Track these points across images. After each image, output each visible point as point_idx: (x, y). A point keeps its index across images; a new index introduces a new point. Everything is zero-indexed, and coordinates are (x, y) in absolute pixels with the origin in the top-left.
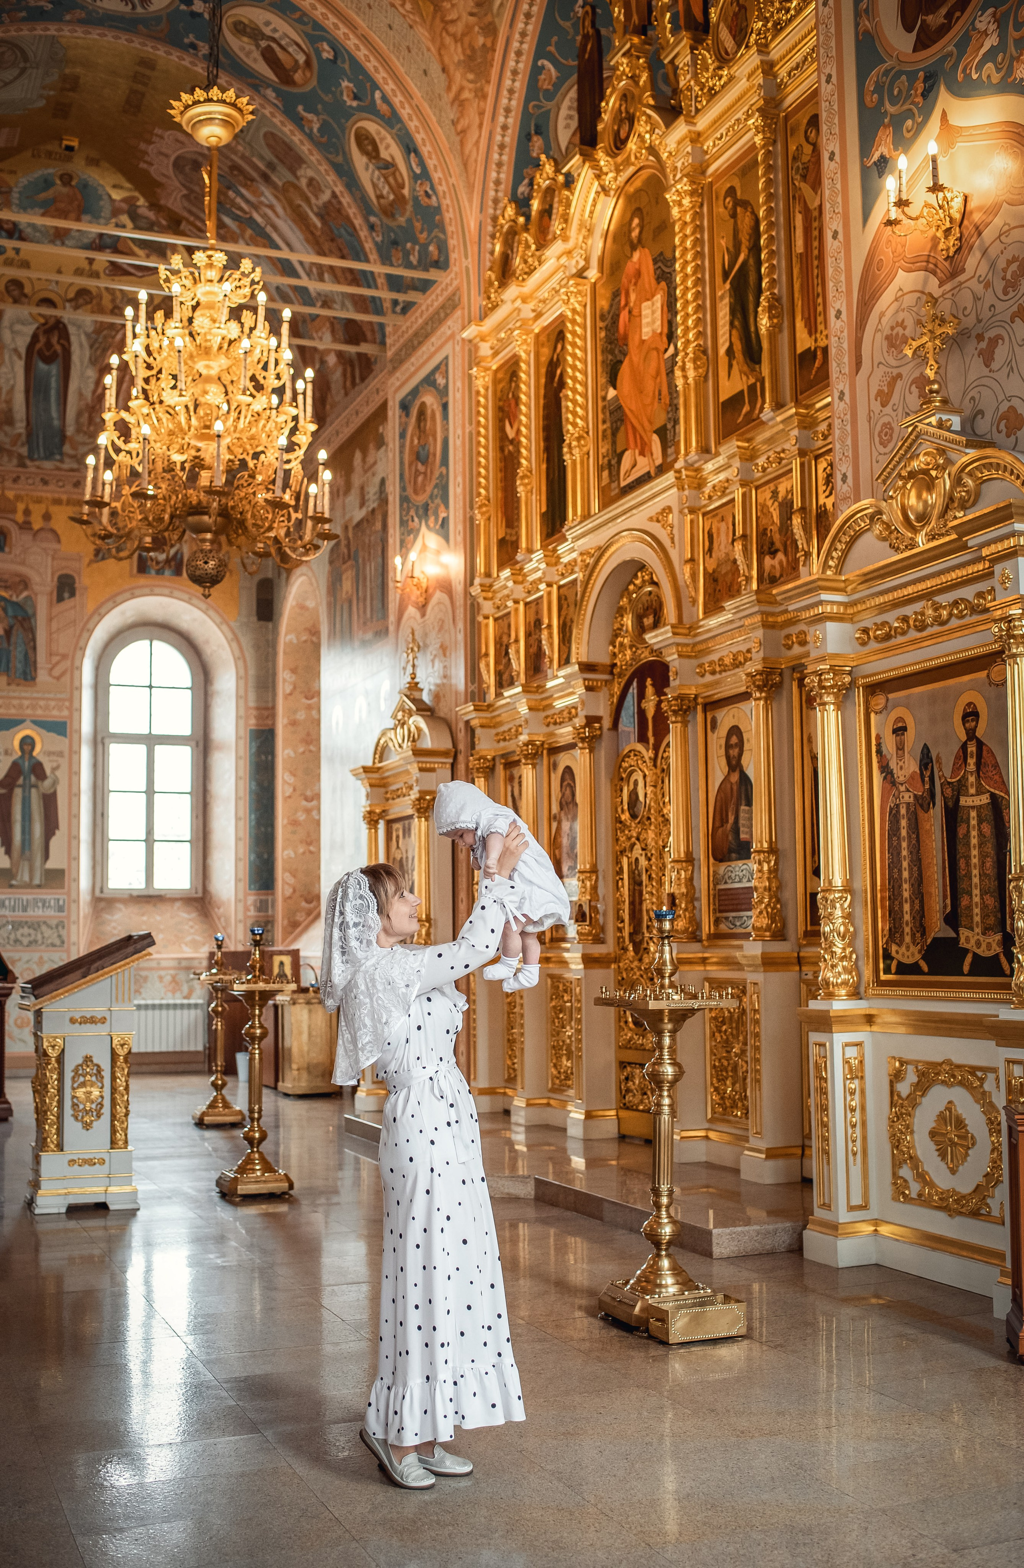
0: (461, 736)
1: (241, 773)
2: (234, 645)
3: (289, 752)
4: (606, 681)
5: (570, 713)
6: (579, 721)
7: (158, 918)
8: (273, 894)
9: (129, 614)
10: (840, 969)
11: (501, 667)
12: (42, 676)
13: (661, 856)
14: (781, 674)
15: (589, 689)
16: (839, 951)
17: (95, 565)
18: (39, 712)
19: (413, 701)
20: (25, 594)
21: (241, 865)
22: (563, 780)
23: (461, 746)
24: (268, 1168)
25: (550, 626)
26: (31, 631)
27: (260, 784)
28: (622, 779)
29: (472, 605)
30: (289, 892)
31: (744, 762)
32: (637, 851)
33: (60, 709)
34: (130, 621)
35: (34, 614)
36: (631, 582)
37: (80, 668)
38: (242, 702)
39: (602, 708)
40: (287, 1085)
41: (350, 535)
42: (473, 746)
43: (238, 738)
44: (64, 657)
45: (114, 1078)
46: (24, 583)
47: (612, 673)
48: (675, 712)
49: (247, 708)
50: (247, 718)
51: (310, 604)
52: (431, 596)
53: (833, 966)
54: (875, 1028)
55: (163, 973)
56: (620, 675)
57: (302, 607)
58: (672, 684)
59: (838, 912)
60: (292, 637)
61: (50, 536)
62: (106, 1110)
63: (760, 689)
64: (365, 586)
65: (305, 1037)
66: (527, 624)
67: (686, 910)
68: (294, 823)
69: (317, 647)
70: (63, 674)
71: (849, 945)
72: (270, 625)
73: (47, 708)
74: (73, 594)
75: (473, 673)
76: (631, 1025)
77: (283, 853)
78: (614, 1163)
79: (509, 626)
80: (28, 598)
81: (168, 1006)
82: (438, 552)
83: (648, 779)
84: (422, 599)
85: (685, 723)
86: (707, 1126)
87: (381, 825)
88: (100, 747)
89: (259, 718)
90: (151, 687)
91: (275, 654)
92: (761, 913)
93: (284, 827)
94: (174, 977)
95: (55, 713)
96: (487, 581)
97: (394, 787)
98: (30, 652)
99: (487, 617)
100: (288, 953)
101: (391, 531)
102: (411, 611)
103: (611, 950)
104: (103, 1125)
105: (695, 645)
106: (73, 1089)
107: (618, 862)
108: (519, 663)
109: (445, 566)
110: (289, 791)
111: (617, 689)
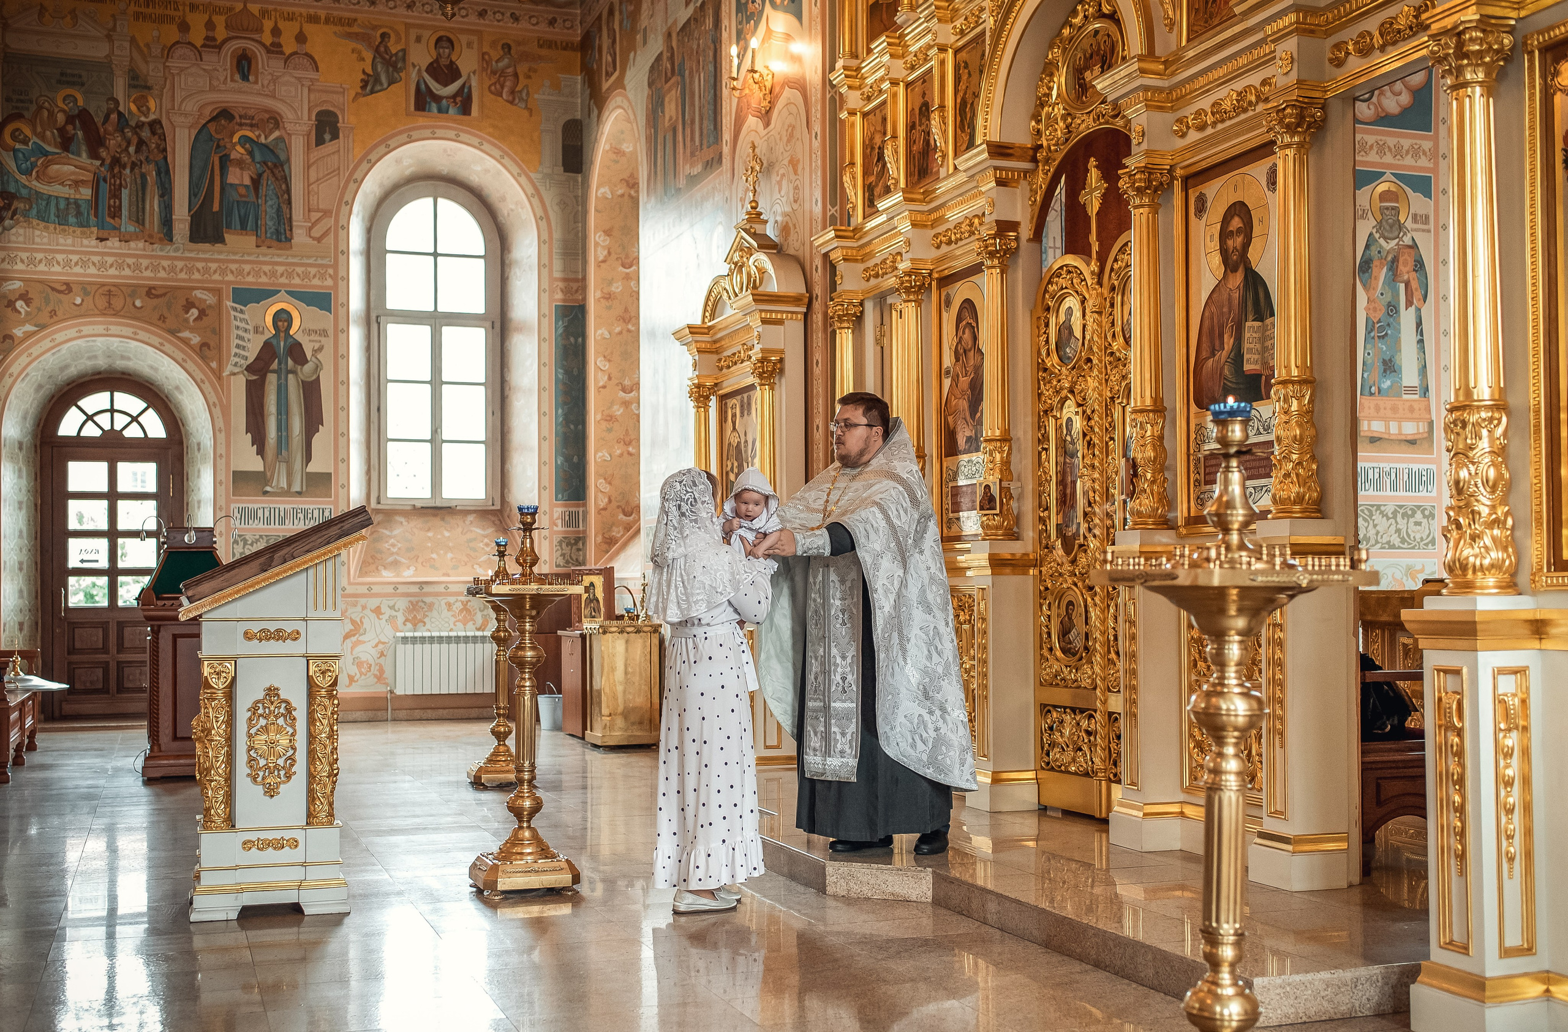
0: (818, 277)
1: (545, 359)
2: (536, 201)
3: (603, 332)
4: (1026, 172)
5: (971, 224)
6: (986, 231)
7: (447, 534)
8: (585, 505)
9: (406, 162)
10: (1488, 540)
11: (872, 179)
12: (299, 236)
13: (1108, 413)
14: (1323, 108)
15: (1000, 183)
16: (1485, 511)
17: (362, 100)
18: (297, 281)
19: (754, 235)
20: (276, 134)
21: (546, 470)
22: (959, 319)
23: (818, 290)
24: (544, 852)
25: (942, 107)
26: (286, 180)
27: (568, 372)
28: (1048, 309)
29: (833, 99)
30: (603, 502)
31: (1252, 254)
32: (1070, 409)
33: (322, 277)
34: (408, 172)
35: (288, 160)
36: (1067, 23)
37: (346, 228)
38: (545, 272)
39: (1021, 211)
40: (596, 734)
41: (674, 44)
42: (833, 286)
43: (541, 316)
44: (327, 213)
45: (311, 720)
46: (275, 120)
47: (1034, 160)
48: (1140, 191)
49: (552, 279)
50: (552, 292)
51: (627, 147)
52: (778, 97)
53: (1474, 538)
54: (1547, 644)
55: (452, 599)
56: (1047, 161)
57: (618, 152)
58: (1134, 149)
59: (1484, 444)
60: (605, 190)
61: (306, 61)
62: (300, 767)
63: (1291, 129)
64: (692, 104)
65: (619, 674)
66: (910, 113)
67: (1153, 482)
68: (610, 418)
69: (635, 202)
70: (326, 234)
71: (1504, 501)
72: (579, 178)
73: (306, 275)
74: (335, 136)
75: (835, 192)
76: (1059, 653)
77: (596, 455)
78: (1031, 844)
79: (884, 119)
80: (280, 139)
81: (458, 639)
82: (788, 37)
83: (1089, 304)
84: (765, 103)
85: (1155, 208)
86: (1182, 797)
87: (713, 402)
88: (374, 326)
89: (566, 291)
90: (435, 255)
91: (585, 213)
92: (1287, 475)
93: (597, 422)
94: (465, 604)
95: (316, 282)
96: (854, 63)
97: (729, 353)
98: (284, 207)
99: (852, 113)
100: (599, 572)
101: (725, 22)
102: (752, 122)
103: (1029, 549)
104: (295, 790)
105: (1172, 89)
106: (250, 736)
107: (1040, 426)
108: (897, 167)
109: (796, 59)
110: (603, 379)
111: (1041, 180)
